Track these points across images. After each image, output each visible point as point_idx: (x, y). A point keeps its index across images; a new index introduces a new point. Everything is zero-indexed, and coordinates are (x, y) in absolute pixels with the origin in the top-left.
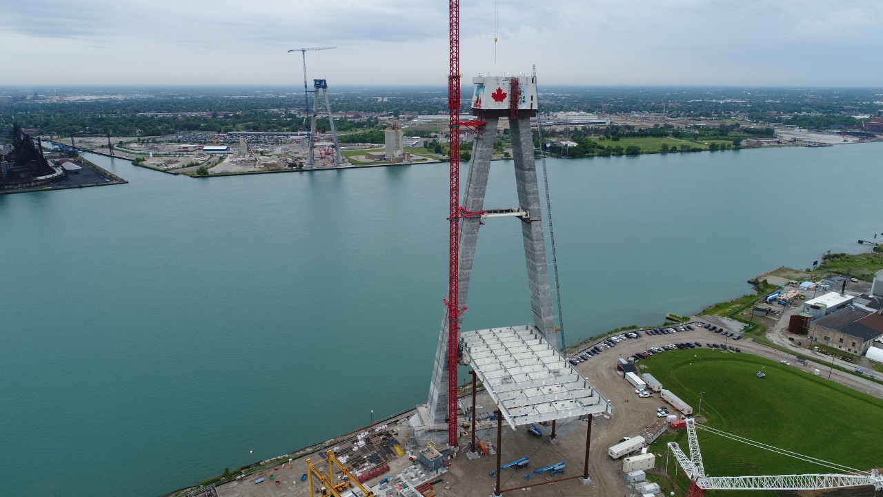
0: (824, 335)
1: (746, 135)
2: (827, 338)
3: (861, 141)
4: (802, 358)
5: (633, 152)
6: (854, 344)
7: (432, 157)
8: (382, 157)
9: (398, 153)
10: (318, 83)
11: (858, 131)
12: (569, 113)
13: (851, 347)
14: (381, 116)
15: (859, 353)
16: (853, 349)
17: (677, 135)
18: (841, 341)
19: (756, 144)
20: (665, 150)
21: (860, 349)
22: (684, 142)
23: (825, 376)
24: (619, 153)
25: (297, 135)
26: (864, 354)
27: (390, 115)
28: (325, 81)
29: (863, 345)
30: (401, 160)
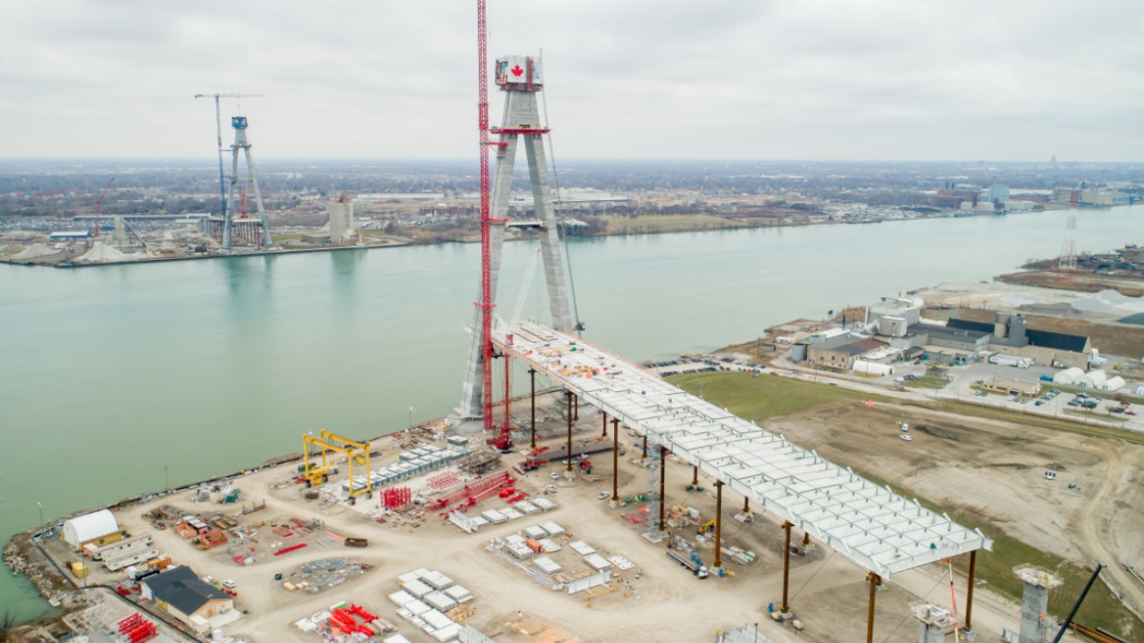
0: (819, 356)
1: (793, 211)
2: (822, 358)
3: (925, 216)
4: (795, 371)
5: (655, 231)
6: (843, 360)
7: (396, 240)
8: (327, 240)
9: (348, 234)
10: (237, 121)
11: (924, 206)
12: (572, 189)
13: (841, 362)
14: (301, 195)
15: (848, 367)
16: (843, 364)
17: (710, 211)
18: (833, 358)
19: (803, 221)
20: (694, 229)
21: (847, 362)
22: (718, 219)
23: (813, 380)
24: (638, 232)
25: (185, 218)
26: (851, 368)
27: (314, 194)
28: (245, 118)
29: (850, 359)
30: (354, 242)
